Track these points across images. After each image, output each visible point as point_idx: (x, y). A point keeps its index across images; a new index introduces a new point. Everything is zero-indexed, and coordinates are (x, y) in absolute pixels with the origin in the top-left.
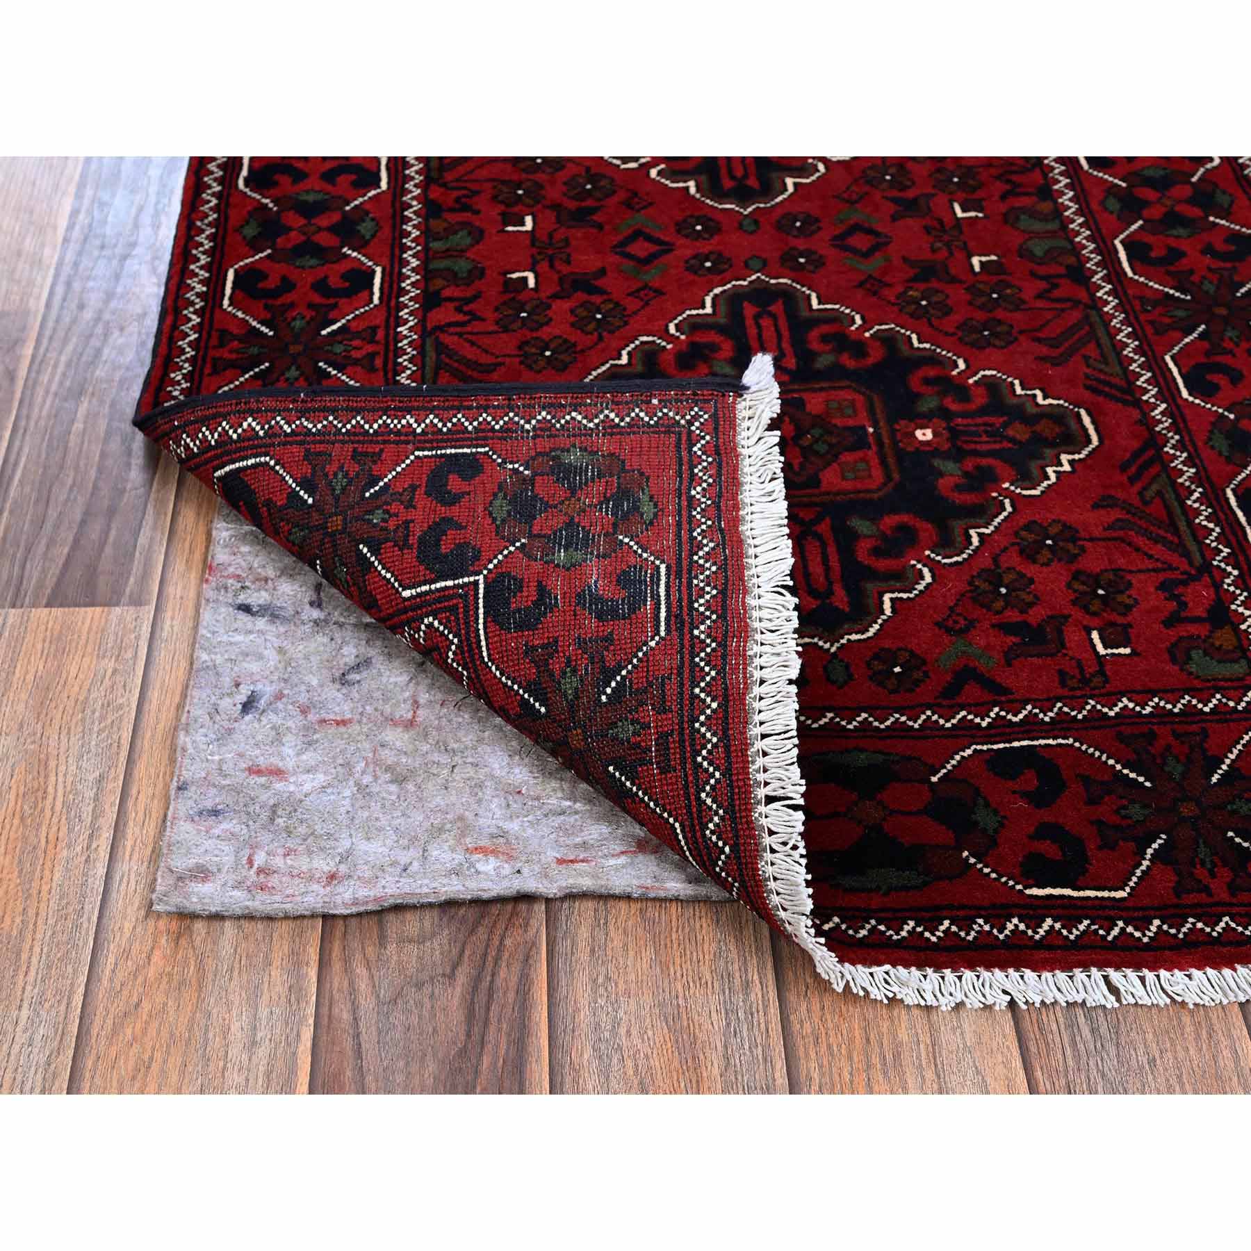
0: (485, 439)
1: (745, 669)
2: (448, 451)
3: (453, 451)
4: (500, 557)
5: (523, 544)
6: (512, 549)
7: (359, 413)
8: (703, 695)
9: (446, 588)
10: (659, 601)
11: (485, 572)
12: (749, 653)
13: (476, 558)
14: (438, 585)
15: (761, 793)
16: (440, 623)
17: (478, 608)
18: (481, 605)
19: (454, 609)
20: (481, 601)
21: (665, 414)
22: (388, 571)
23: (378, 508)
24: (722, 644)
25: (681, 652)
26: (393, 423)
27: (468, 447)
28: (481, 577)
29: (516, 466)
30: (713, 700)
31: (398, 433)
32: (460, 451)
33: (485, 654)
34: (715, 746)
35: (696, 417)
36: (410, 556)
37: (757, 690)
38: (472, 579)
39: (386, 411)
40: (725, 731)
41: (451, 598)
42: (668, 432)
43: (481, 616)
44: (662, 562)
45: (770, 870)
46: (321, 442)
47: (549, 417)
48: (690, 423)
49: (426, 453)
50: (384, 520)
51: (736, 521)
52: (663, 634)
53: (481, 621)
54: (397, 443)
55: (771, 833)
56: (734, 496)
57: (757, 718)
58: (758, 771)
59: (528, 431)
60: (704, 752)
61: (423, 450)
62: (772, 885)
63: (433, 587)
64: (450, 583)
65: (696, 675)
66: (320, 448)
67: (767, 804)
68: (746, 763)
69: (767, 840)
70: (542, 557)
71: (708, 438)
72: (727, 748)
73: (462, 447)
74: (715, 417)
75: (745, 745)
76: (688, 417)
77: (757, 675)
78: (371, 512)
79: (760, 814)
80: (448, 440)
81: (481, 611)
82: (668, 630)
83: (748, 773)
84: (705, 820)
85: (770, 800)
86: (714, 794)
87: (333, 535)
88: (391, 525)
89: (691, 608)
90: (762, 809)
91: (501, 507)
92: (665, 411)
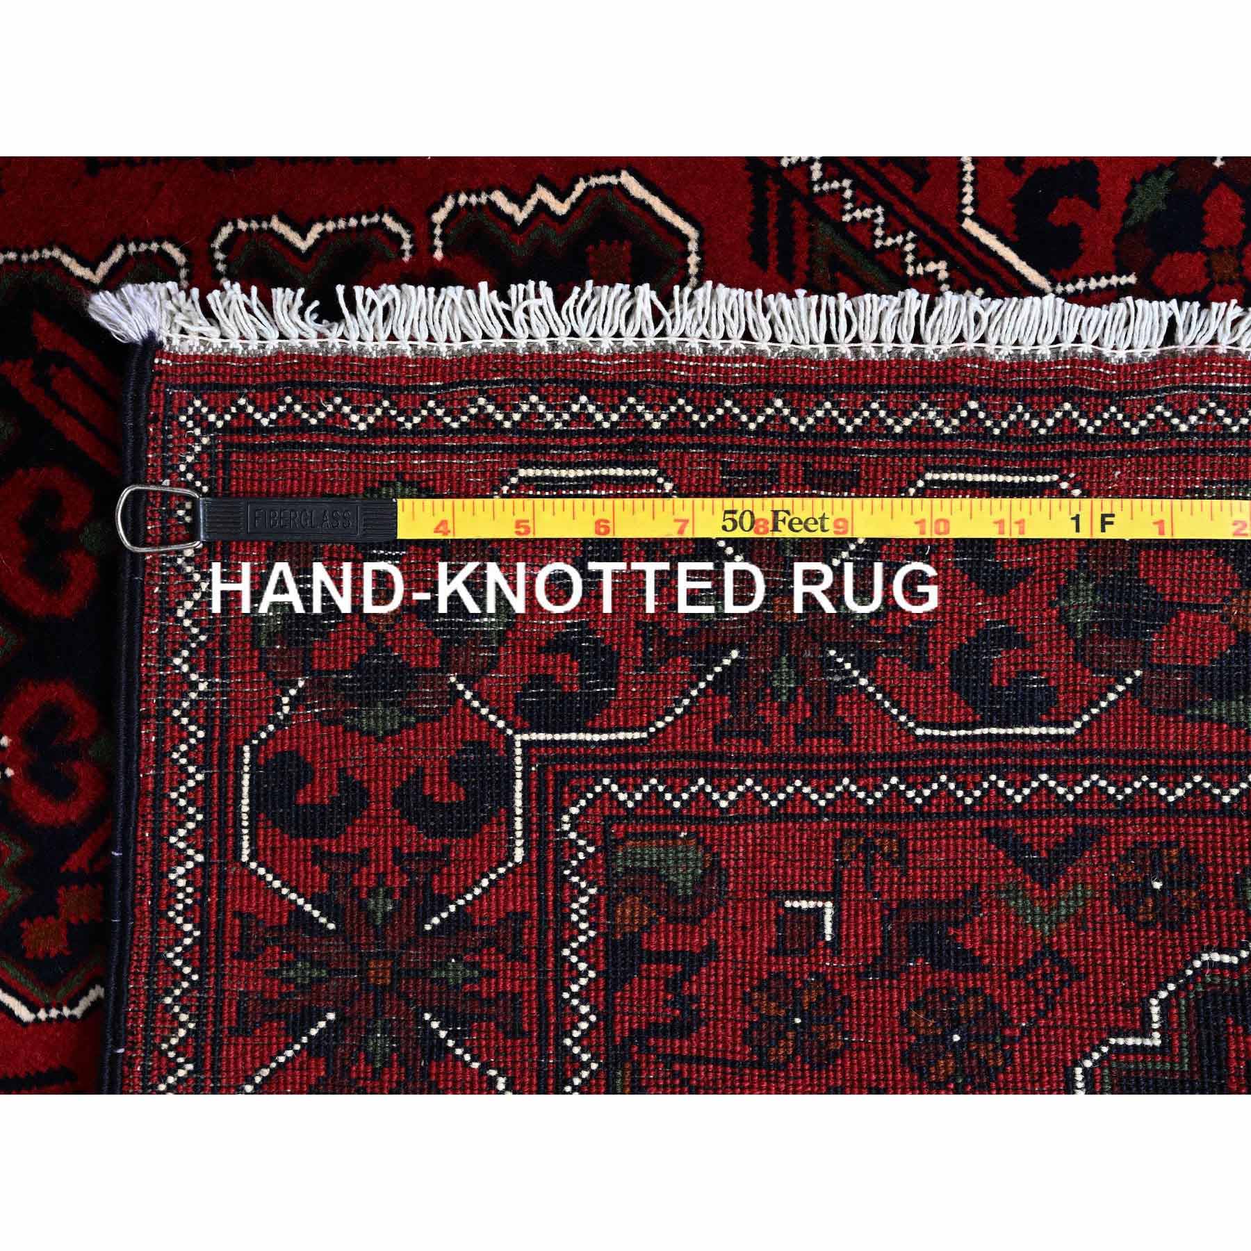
0: (223, 752)
1: (728, 360)
2: (245, 809)
3: (245, 801)
4: (484, 711)
5: (459, 680)
6: (468, 695)
7: (159, 956)
8: (761, 419)
9: (524, 791)
10: (593, 477)
11: (510, 732)
12: (699, 351)
13: (480, 746)
14: (519, 803)
15: (908, 348)
16: (575, 804)
17: (569, 742)
18: (565, 736)
19: (561, 779)
20: (557, 737)
21: (190, 467)
22: (477, 883)
23: (362, 906)
24: (683, 389)
25: (686, 448)
26: (184, 899)
27: (239, 778)
28: (518, 737)
29: (285, 700)
30: (771, 405)
31: (203, 891)
32: (246, 790)
33: (637, 735)
34: (836, 405)
35: (199, 420)
36: (459, 847)
37: (763, 345)
38: (519, 751)
39: (158, 914)
40: (817, 389)
41: (543, 783)
42: (226, 464)
43: (582, 736)
44: (514, 473)
45: (1007, 349)
46: (218, 1012)
47: (185, 653)
48: (208, 428)
49: (245, 844)
50: (389, 894)
51: (429, 364)
52: (654, 472)
53: (588, 737)
54: (222, 893)
55: (961, 339)
56: (374, 365)
57: (806, 347)
58: (879, 349)
59: (211, 685)
60: (842, 421)
61: (241, 848)
62: (1025, 349)
63: (519, 811)
64: (519, 785)
65: (727, 424)
66: (230, 1012)
67: (921, 342)
68: (867, 364)
69: (970, 345)
70: (492, 650)
71: (242, 401)
72: (840, 388)
73: (239, 788)
74: (198, 390)
75: (839, 363)
76: (198, 432)
77: (737, 343)
78: (371, 915)
79: (936, 351)
80: (222, 813)
81: (573, 736)
82: (651, 465)
83: (882, 363)
84: (931, 433)
85: (917, 338)
86: (899, 413)
87: (396, 975)
88: (398, 881)
89: (611, 432)
90: (929, 349)
91: (379, 717)
92: (183, 468)
